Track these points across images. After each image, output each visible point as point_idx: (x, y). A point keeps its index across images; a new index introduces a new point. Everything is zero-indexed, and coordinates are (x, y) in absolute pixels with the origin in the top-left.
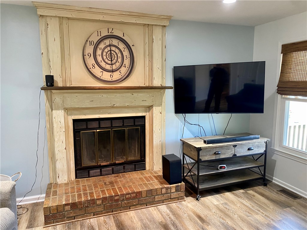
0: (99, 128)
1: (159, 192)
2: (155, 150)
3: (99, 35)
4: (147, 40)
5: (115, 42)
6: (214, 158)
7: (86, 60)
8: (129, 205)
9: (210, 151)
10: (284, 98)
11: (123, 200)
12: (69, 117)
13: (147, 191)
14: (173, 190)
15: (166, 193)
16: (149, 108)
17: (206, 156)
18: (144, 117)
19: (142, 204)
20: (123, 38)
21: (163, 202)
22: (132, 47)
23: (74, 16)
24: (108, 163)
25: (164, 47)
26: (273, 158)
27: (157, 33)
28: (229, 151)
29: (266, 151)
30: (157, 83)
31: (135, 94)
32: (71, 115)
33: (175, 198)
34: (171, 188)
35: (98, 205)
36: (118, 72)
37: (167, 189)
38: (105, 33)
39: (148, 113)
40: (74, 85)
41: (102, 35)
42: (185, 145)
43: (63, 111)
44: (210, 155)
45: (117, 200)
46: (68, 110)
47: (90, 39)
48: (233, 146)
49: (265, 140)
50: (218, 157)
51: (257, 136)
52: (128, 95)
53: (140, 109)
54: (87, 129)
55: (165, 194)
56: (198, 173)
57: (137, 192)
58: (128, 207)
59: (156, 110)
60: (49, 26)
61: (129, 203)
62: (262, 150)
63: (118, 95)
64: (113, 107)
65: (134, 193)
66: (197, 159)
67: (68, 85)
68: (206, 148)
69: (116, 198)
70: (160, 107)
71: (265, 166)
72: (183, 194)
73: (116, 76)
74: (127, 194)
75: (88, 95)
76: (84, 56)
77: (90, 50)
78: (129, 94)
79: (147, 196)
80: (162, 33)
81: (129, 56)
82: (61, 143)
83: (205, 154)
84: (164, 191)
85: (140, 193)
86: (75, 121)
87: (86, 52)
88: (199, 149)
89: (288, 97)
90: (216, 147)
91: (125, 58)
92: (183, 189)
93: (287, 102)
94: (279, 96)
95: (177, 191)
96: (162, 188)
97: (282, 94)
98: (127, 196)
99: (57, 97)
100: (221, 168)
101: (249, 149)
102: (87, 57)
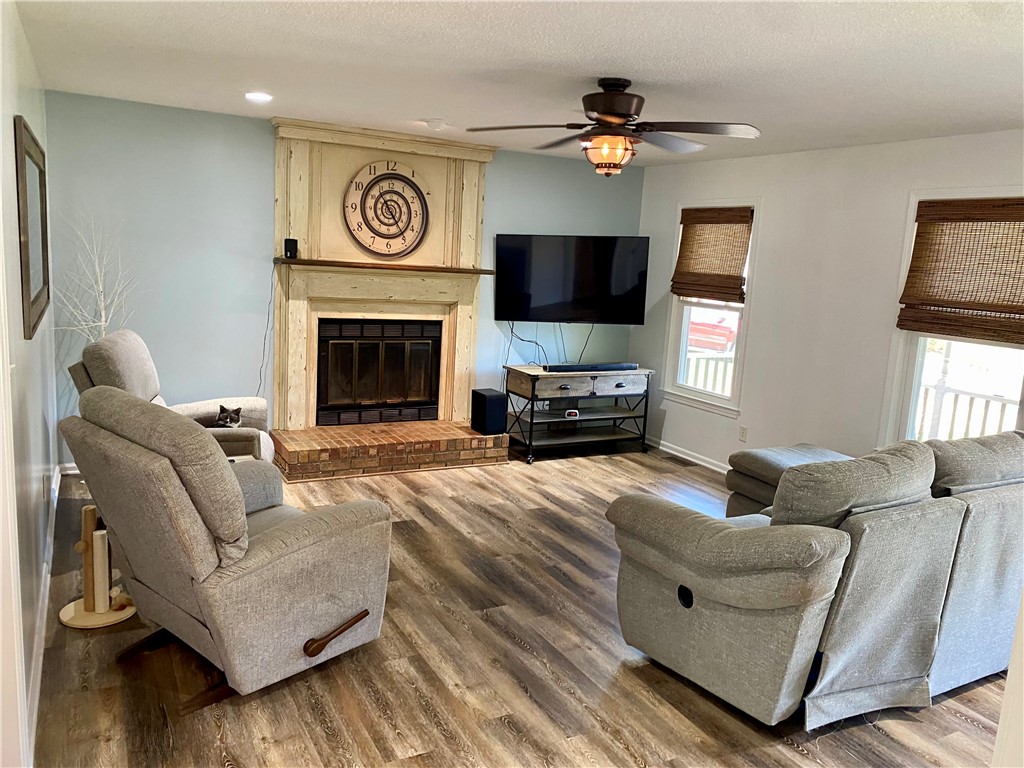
0: (362, 337)
1: (467, 445)
2: (456, 384)
3: (373, 172)
4: (452, 186)
5: (398, 186)
6: (558, 394)
7: (347, 215)
8: (419, 461)
9: (553, 383)
10: (683, 301)
11: (410, 452)
12: (313, 313)
13: (448, 441)
14: (490, 444)
15: (479, 448)
16: (451, 306)
17: (546, 390)
18: (439, 323)
19: (439, 463)
20: (412, 179)
21: (471, 462)
22: (426, 196)
23: (337, 141)
24: (373, 402)
25: (481, 199)
26: (662, 407)
27: (471, 175)
28: (585, 385)
29: (646, 391)
30: (466, 262)
31: (428, 280)
32: (316, 310)
33: (491, 458)
34: (486, 440)
35: (371, 457)
36: (400, 239)
37: (480, 440)
38: (382, 170)
39: (447, 316)
40: (324, 258)
41: (378, 174)
42: (511, 373)
43: (306, 302)
44: (552, 390)
45: (401, 451)
46: (314, 301)
47: (357, 180)
48: (592, 378)
49: (647, 372)
50: (564, 394)
51: (634, 365)
52: (415, 280)
53: (434, 307)
54: (341, 337)
55: (476, 449)
56: (532, 420)
57: (433, 441)
58: (418, 465)
59: (462, 311)
60: (293, 155)
61: (418, 458)
62: (641, 389)
63: (399, 280)
64: (388, 301)
65: (428, 442)
66: (530, 396)
67: (315, 258)
68: (546, 377)
69: (400, 447)
70: (470, 307)
71: (645, 417)
72: (505, 453)
73: (397, 245)
74: (416, 443)
75: (349, 277)
76: (344, 207)
77: (355, 197)
78: (419, 280)
79: (447, 450)
80: (480, 173)
81: (420, 212)
82: (298, 358)
83: (543, 387)
84: (475, 443)
85: (438, 443)
86: (321, 321)
87: (349, 203)
88: (535, 379)
89: (689, 299)
90: (563, 377)
91: (413, 214)
92: (506, 443)
93: (686, 308)
94: (675, 297)
95: (495, 446)
96: (472, 439)
97: (679, 295)
98: (417, 446)
99: (298, 276)
100: (569, 414)
101: (618, 386)
102: (349, 210)
